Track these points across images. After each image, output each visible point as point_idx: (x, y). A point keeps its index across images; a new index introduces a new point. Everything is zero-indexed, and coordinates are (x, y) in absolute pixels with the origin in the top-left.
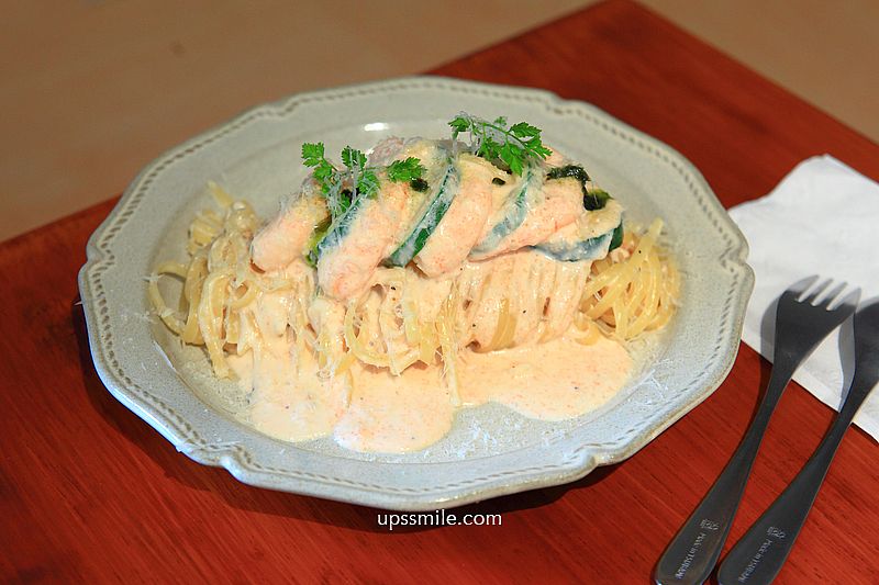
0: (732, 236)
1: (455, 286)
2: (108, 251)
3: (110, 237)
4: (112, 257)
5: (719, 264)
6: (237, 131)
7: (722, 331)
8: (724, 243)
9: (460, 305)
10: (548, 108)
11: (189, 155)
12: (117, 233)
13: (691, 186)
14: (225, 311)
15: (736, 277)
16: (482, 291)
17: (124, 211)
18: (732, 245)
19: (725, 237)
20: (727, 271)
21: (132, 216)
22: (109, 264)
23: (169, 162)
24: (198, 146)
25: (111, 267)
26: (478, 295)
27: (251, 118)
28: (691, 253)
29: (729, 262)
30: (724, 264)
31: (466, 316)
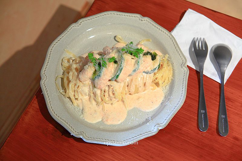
0: (183, 59)
1: (125, 83)
2: (45, 75)
3: (45, 70)
4: (47, 77)
5: (181, 67)
6: (69, 32)
7: (183, 88)
8: (182, 60)
9: (126, 87)
10: (139, 19)
11: (59, 41)
12: (46, 69)
13: (174, 43)
14: (74, 91)
15: (185, 71)
16: (131, 83)
17: (47, 62)
18: (184, 61)
19: (182, 59)
20: (183, 69)
21: (49, 63)
22: (46, 79)
23: (54, 45)
24: (60, 39)
25: (47, 80)
26: (130, 84)
27: (72, 28)
28: (174, 63)
29: (183, 67)
30: (182, 67)
31: (128, 89)
